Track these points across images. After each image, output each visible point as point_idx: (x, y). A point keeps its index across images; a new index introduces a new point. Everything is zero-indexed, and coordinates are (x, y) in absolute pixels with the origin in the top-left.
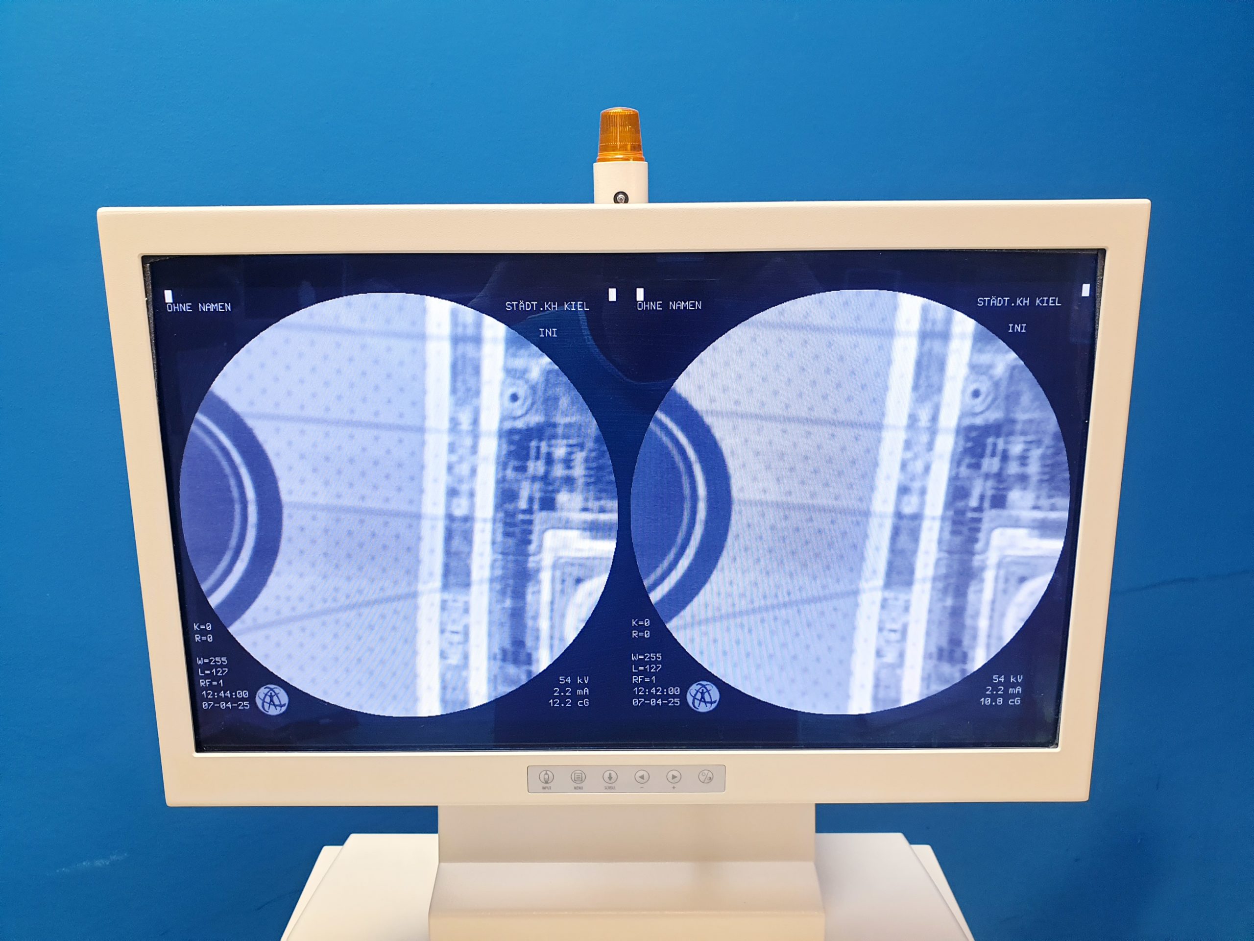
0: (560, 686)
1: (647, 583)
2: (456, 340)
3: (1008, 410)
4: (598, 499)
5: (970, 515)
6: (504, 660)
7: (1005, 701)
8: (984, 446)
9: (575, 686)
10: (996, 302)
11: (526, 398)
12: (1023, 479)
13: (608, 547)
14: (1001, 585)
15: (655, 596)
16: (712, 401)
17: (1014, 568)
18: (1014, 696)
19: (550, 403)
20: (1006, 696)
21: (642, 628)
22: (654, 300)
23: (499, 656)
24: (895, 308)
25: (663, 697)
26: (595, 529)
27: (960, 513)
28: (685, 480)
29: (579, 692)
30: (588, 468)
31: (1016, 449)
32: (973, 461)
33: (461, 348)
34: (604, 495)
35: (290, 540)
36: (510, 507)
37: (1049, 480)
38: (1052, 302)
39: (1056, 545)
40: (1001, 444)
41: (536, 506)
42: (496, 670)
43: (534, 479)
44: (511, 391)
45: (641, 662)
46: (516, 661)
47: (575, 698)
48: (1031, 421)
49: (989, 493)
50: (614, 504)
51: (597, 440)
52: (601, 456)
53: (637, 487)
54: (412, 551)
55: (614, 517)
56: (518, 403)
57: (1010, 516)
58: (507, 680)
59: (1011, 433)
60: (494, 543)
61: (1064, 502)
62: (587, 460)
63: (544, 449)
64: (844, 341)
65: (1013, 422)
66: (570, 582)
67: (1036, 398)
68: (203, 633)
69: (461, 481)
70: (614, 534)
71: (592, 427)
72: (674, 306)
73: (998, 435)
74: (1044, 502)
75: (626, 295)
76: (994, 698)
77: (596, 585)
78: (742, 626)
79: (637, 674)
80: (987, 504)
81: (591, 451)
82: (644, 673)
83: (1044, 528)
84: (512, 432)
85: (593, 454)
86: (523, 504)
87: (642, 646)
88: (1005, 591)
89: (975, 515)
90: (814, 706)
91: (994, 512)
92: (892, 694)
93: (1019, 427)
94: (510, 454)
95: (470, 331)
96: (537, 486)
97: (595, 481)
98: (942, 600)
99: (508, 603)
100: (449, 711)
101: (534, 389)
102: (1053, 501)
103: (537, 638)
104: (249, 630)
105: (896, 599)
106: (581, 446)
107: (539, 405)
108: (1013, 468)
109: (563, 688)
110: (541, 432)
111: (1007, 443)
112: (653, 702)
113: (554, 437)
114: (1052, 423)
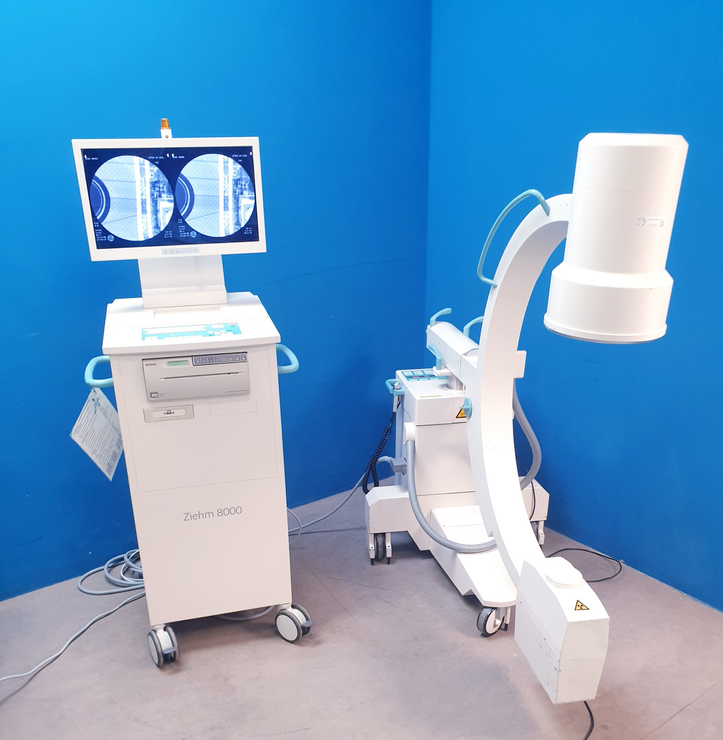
0: (166, 233)
1: (180, 212)
2: (140, 164)
3: (241, 176)
4: (169, 195)
5: (237, 196)
6: (155, 228)
7: (249, 233)
8: (237, 183)
9: (169, 233)
10: (236, 156)
11: (154, 175)
12: (245, 189)
13: (172, 205)
14: (245, 210)
15: (182, 214)
16: (188, 175)
17: (246, 206)
18: (250, 232)
19: (158, 176)
20: (249, 232)
21: (180, 221)
22: (176, 156)
23: (154, 227)
24: (218, 157)
25: (186, 235)
26: (169, 201)
27: (235, 196)
28: (185, 191)
29: (170, 234)
30: (167, 189)
31: (243, 183)
32: (236, 186)
33: (141, 166)
34: (170, 194)
35: (112, 205)
36: (153, 197)
37: (250, 189)
38: (246, 156)
39: (254, 201)
40: (240, 182)
41: (158, 197)
42: (154, 230)
43: (157, 191)
44: (151, 174)
45: (181, 228)
46: (157, 228)
47: (169, 236)
48: (245, 178)
49: (240, 192)
50: (172, 196)
51: (168, 183)
52: (169, 186)
53: (176, 192)
54: (135, 206)
55: (173, 199)
56: (153, 176)
57: (244, 196)
58: (156, 232)
59: (242, 180)
60: (151, 204)
61: (253, 193)
62: (167, 187)
63: (158, 185)
64: (210, 163)
65: (242, 178)
66: (166, 212)
67: (245, 174)
68: (97, 224)
69: (143, 192)
70: (173, 202)
71: (167, 181)
72: (180, 157)
73: (240, 181)
74: (250, 193)
75: (171, 156)
76: (247, 232)
77: (171, 213)
78: (199, 220)
79: (181, 230)
80: (240, 194)
81: (167, 185)
82: (182, 230)
83: (250, 198)
84: (152, 182)
85: (168, 186)
86: (155, 196)
87: (181, 224)
88: (246, 211)
89: (238, 196)
90: (214, 235)
91: (241, 195)
92: (228, 232)
93: (243, 179)
94: (152, 186)
95: (143, 163)
96: (158, 193)
97: (168, 192)
98: (234, 213)
99: (155, 217)
100: (146, 239)
101: (155, 173)
102: (251, 193)
103: (161, 223)
104: (105, 224)
105: (226, 213)
106: (165, 185)
107: (157, 177)
108: (243, 187)
109: (167, 233)
110: (158, 182)
111: (241, 182)
112: (184, 236)
113: (160, 183)
114: (249, 178)
